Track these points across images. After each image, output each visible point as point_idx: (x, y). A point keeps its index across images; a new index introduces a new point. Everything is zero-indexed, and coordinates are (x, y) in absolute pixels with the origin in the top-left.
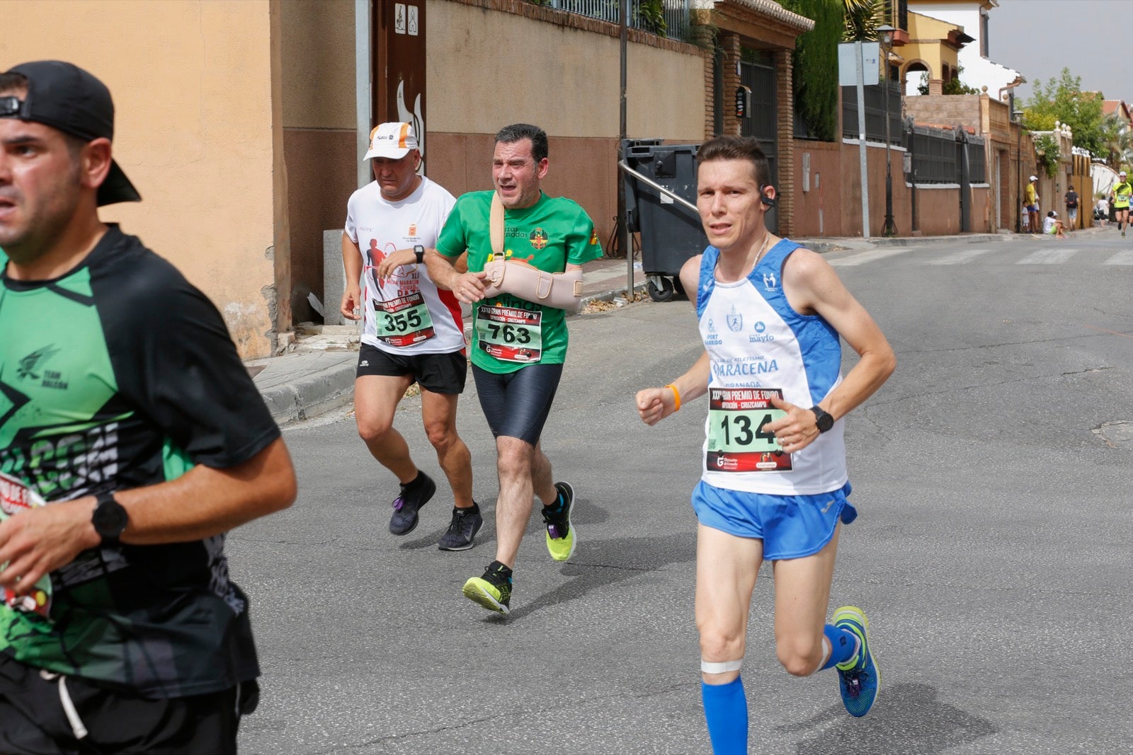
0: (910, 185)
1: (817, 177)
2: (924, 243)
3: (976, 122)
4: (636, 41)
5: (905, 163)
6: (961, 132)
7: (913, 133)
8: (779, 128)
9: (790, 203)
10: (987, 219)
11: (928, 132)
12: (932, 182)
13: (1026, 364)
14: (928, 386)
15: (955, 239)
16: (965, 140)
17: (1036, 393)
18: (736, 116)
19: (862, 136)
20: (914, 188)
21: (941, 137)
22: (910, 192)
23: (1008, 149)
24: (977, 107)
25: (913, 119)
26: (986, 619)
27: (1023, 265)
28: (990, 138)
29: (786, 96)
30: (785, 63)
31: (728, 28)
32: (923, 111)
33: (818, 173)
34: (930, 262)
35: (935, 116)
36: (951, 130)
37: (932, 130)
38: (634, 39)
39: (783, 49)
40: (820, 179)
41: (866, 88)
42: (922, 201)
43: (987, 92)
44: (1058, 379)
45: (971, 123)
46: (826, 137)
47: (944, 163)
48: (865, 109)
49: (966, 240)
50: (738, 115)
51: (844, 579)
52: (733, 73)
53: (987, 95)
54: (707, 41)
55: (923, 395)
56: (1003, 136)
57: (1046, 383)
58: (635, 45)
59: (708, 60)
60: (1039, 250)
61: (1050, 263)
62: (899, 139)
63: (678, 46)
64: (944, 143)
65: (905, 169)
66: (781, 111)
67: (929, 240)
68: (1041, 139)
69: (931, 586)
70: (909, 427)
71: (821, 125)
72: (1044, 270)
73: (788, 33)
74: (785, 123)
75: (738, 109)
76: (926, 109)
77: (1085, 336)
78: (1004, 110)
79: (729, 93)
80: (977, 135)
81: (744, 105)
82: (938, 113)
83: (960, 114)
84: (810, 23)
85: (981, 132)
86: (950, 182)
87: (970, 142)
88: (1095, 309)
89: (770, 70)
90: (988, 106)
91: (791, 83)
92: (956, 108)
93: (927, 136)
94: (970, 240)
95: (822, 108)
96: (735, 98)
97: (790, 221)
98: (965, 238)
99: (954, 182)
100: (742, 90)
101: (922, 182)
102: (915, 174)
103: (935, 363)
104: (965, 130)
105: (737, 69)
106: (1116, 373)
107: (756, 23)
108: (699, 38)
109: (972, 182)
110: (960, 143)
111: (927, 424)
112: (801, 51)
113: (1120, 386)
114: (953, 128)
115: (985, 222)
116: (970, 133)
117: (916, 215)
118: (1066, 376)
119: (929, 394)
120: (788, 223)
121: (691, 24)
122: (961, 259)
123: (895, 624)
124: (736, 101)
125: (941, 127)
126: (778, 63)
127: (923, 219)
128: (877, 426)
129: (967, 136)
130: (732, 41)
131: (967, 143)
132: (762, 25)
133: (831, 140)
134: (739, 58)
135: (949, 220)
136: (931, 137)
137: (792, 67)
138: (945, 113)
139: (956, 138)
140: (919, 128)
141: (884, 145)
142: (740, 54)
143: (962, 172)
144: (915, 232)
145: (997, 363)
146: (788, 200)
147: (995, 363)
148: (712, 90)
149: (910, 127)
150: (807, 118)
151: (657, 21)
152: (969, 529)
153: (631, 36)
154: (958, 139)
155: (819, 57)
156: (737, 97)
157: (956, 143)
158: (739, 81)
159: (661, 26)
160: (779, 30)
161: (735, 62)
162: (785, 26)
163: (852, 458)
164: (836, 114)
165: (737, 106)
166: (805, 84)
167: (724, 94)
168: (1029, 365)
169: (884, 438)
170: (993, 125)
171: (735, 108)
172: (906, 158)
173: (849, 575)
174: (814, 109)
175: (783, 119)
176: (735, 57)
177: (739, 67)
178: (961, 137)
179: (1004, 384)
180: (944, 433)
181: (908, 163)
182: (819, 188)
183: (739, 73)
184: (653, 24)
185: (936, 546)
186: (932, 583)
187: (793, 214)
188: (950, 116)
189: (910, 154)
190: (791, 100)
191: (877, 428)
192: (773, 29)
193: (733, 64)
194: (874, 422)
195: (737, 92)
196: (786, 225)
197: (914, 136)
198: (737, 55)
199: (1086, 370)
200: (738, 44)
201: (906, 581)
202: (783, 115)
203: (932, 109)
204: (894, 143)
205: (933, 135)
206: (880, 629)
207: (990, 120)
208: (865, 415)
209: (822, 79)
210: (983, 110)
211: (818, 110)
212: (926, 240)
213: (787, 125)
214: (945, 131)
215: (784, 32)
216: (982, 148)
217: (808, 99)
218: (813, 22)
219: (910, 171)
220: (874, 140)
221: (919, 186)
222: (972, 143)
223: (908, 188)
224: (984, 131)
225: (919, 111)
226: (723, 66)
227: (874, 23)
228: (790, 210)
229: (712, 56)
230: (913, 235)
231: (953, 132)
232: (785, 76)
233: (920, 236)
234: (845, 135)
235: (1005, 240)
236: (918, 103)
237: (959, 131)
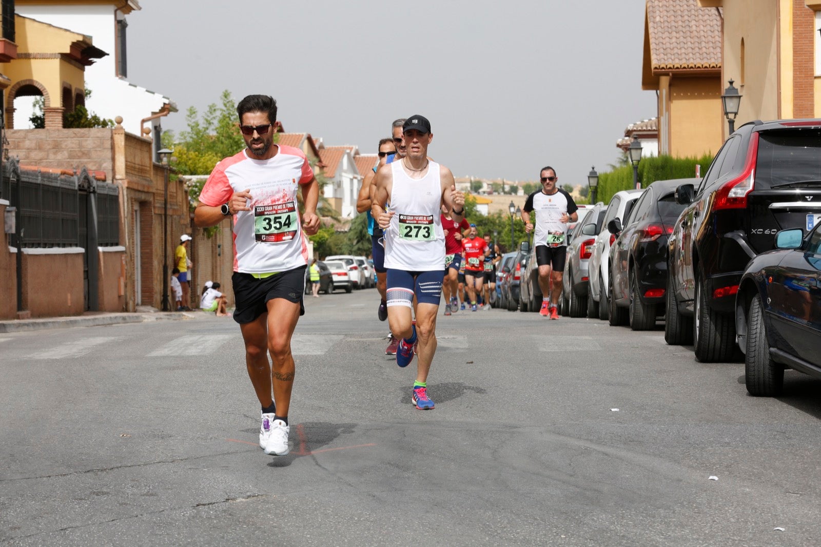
0: (14, 250)
2: (32, 328)
3: (107, 165)
5: (7, 220)
6: (86, 178)
7: (18, 180)
10: (122, 293)
11: (40, 178)
12: (45, 246)
13: (146, 495)
14: (11, 529)
15: (75, 322)
16: (92, 190)
17: (157, 533)
20: (19, 255)
21: (58, 185)
22: (14, 260)
23: (151, 199)
24: (108, 144)
25: (18, 161)
27: (157, 357)
28: (126, 185)
32: (36, 149)
34: (28, 356)
35: (52, 156)
36: (72, 175)
37: (44, 175)
42: (31, 270)
43: (122, 124)
44: (189, 512)
45: (100, 165)
47: (62, 219)
49: (91, 323)
53: (122, 128)
55: (4, 540)
56: (144, 182)
57: (172, 519)
60: (181, 336)
61: (193, 354)
64: (62, 193)
65: (6, 229)
67: (38, 324)
68: (196, 186)
72: (184, 363)
76: (39, 148)
77: (228, 453)
78: (145, 149)
80: (109, 181)
82: (55, 153)
83: (86, 154)
85: (114, 178)
86: (71, 245)
87: (99, 191)
88: (245, 416)
90: (123, 143)
92: (80, 146)
93: (39, 184)
94: (97, 322)
98: (89, 320)
99: (76, 245)
101: (32, 245)
102: (22, 234)
103: (22, 496)
104: (91, 175)
106: (268, 503)
109: (101, 245)
110: (84, 192)
113: (273, 520)
114: (75, 173)
115: (120, 297)
116: (98, 180)
117: (23, 290)
118: (201, 508)
119: (12, 538)
122: (75, 350)
125: (58, 171)
127: (32, 295)
129: (95, 183)
131: (94, 192)
135: (69, 296)
136: (43, 185)
138: (66, 154)
139: (79, 186)
140: (27, 173)
143: (87, 231)
144: (20, 313)
145: (107, 493)
147: (104, 493)
149: (15, 171)
154: (81, 188)
157: (79, 192)
168: (152, 495)
170: (129, 168)
172: (9, 214)
178: (86, 186)
179: (115, 522)
181: (12, 220)
188: (71, 156)
189: (14, 208)
197: (20, 184)
199: (227, 500)
203: (49, 147)
205: (46, 183)
207: (126, 161)
210: (117, 149)
212: (34, 324)
214: (63, 177)
216: (114, 199)
219: (13, 231)
221: (27, 251)
222: (102, 192)
223: (11, 254)
224: (118, 177)
225: (29, 150)
230: (18, 317)
231: (75, 179)
233: (28, 318)
235: (146, 321)
236: (29, 139)
237: (83, 176)
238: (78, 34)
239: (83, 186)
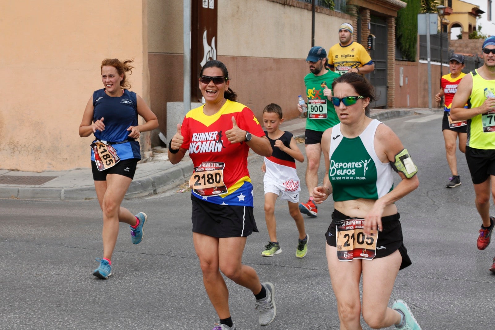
1: (407, 79)
4: (320, 13)
6: (478, 58)
8: (388, 55)
9: (393, 91)
18: (368, 49)
19: (429, 59)
21: (468, 60)
25: (454, 51)
26: (484, 297)
29: (392, 40)
30: (391, 23)
31: (364, 6)
33: (407, 77)
35: (465, 50)
36: (472, 56)
38: (319, 11)
39: (391, 17)
40: (408, 80)
41: (431, 36)
46: (411, 59)
48: (431, 46)
50: (369, 48)
51: (415, 276)
52: (366, 28)
54: (354, 12)
58: (319, 14)
59: (355, 22)
62: (447, 61)
63: (340, 15)
64: (469, 63)
66: (390, 47)
69: (458, 280)
70: (448, 202)
71: (409, 53)
73: (393, 9)
74: (391, 53)
75: (369, 46)
76: (460, 46)
79: (364, 38)
81: (372, 43)
82: (466, 48)
83: (477, 49)
84: (404, 4)
89: (384, 27)
91: (394, 33)
92: (475, 46)
95: (410, 45)
96: (367, 40)
97: (393, 100)
100: (370, 36)
103: (462, 170)
104: (479, 56)
105: (368, 26)
107: (378, 4)
108: (350, 11)
110: (476, 63)
111: (457, 200)
112: (400, 18)
120: (392, 101)
121: (347, 4)
123: (439, 298)
124: (368, 42)
125: (467, 55)
126: (388, 23)
128: (433, 201)
129: (480, 60)
130: (366, 12)
132: (380, 4)
133: (414, 61)
134: (369, 21)
137: (395, 25)
138: (470, 49)
141: (439, 64)
142: (370, 19)
146: (392, 90)
148: (356, 36)
150: (402, 50)
151: (330, 2)
152: (477, 252)
153: (317, 10)
155: (408, 20)
156: (368, 40)
157: (475, 63)
158: (369, 32)
159: (332, 5)
160: (389, 7)
161: (368, 23)
162: (391, 5)
163: (421, 216)
164: (416, 48)
165: (368, 44)
166: (402, 34)
167: (362, 38)
169: (436, 207)
171: (367, 45)
173: (417, 274)
174: (406, 46)
175: (390, 51)
176: (368, 20)
177: (370, 25)
178: (477, 60)
180: (466, 205)
182: (407, 84)
183: (370, 28)
184: (328, 4)
185: (460, 260)
186: (458, 279)
187: (394, 97)
188: (472, 49)
190: (394, 41)
191: (433, 202)
192: (386, 6)
193: (366, 23)
194: (432, 199)
195: (368, 37)
196: (391, 102)
198: (369, 20)
200: (369, 14)
201: (445, 277)
202: (391, 49)
203: (463, 46)
204: (444, 63)
206: (432, 301)
208: (427, 196)
209: (410, 31)
211: (408, 46)
213: (392, 54)
214: (469, 57)
215: (391, 8)
217: (402, 41)
218: (406, 4)
220: (434, 61)
225: (457, 47)
226: (362, 25)
227: (436, 4)
228: (393, 95)
229: (356, 20)
231: (473, 58)
232: (392, 30)
234: (421, 59)
236: (457, 43)
237: (476, 57)
238: (475, 5)
239: (476, 60)
